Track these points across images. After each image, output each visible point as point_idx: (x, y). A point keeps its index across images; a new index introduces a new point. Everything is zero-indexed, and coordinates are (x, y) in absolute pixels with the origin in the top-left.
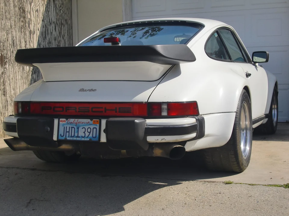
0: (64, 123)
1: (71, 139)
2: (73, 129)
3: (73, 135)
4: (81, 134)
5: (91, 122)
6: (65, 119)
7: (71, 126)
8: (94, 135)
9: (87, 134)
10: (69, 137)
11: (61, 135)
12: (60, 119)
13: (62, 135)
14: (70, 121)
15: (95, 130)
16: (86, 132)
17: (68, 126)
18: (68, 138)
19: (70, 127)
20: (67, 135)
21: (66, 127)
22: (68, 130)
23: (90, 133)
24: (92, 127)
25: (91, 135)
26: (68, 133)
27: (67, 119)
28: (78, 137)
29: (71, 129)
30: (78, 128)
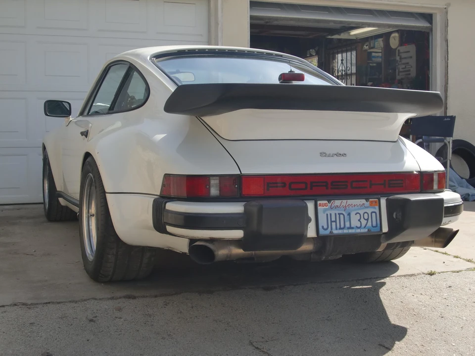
0: (325, 207)
1: (340, 232)
2: (342, 216)
3: (342, 226)
4: (355, 222)
5: (367, 204)
6: (326, 202)
7: (337, 212)
8: (374, 224)
9: (364, 222)
10: (336, 229)
11: (323, 227)
12: (319, 202)
13: (325, 227)
14: (336, 204)
15: (374, 214)
16: (362, 220)
17: (333, 212)
18: (335, 232)
19: (336, 214)
20: (334, 226)
21: (331, 214)
22: (333, 219)
23: (367, 220)
24: (369, 211)
25: (369, 224)
26: (334, 224)
27: (329, 201)
28: (350, 228)
29: (338, 216)
30: (349, 214)
